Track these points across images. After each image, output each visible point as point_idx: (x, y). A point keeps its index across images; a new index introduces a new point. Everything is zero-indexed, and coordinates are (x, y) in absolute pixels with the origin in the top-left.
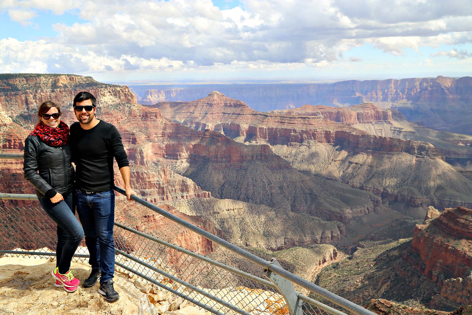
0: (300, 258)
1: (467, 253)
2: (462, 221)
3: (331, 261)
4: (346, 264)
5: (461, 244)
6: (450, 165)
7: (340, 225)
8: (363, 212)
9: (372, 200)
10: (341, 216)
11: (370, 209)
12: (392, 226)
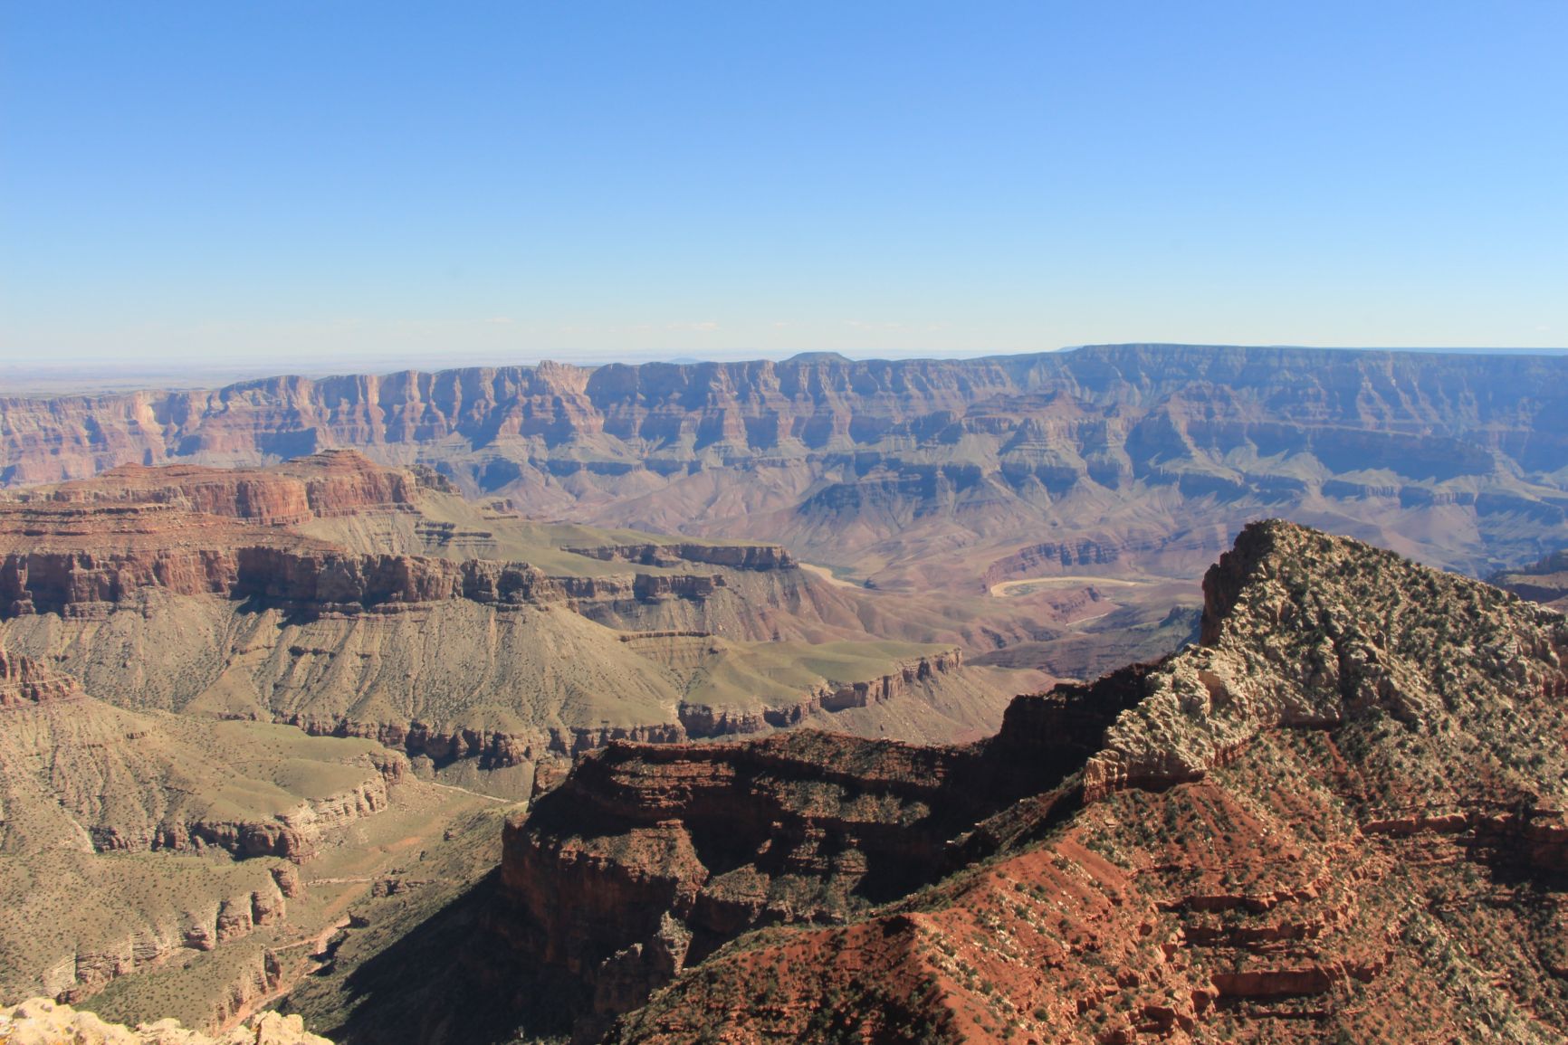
1: (648, 869)
2: (625, 780)
3: (263, 997)
4: (313, 993)
5: (628, 847)
6: (593, 625)
7: (282, 869)
8: (353, 809)
9: (377, 766)
10: (282, 838)
11: (374, 795)
12: (447, 837)
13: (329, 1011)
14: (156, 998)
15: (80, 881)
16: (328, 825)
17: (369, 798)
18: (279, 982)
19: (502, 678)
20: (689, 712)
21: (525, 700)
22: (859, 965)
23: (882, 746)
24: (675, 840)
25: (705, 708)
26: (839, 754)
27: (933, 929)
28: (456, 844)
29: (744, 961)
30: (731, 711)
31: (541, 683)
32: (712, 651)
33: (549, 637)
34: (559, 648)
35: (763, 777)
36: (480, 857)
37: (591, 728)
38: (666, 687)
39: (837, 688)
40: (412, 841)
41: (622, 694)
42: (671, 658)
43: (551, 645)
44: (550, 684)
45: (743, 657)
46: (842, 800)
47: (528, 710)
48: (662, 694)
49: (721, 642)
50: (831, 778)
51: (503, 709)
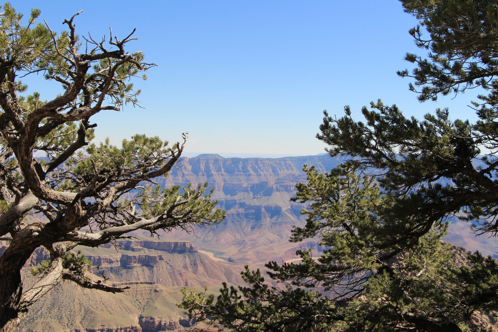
19: (53, 305)
20: (144, 320)
21: (64, 315)
25: (151, 318)
30: (164, 320)
31: (72, 307)
32: (156, 291)
34: (82, 290)
37: (96, 328)
38: (133, 308)
41: (112, 312)
42: (136, 294)
44: (77, 307)
45: (170, 293)
47: (65, 320)
48: (131, 312)
49: (160, 287)
51: (53, 320)
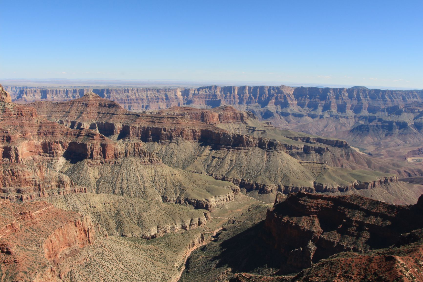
0: (172, 244)
1: (306, 227)
2: (302, 202)
3: (200, 244)
4: (212, 246)
5: (301, 221)
6: (292, 158)
7: (206, 213)
8: (225, 200)
9: (232, 189)
10: (207, 205)
11: (231, 197)
12: (249, 210)
13: (216, 251)
14: (175, 240)
15: (159, 208)
16: (218, 203)
17: (229, 198)
18: (204, 241)
19: (267, 170)
20: (317, 185)
21: (272, 176)
22: (377, 268)
23: (378, 203)
24: (314, 221)
25: (321, 184)
26: (364, 203)
27: (402, 262)
28: (251, 213)
29: (342, 260)
30: (328, 186)
31: (277, 172)
32: (324, 169)
33: (280, 160)
34: (282, 164)
35: (342, 207)
36: (257, 217)
37: (289, 186)
38: (311, 177)
39: (360, 183)
40: (239, 210)
41: (298, 178)
42: (313, 169)
43: (280, 162)
44: (279, 173)
45: (333, 171)
46: (364, 216)
47: (273, 179)
48: (309, 179)
49: (327, 166)
50: (362, 210)
51: (266, 178)
